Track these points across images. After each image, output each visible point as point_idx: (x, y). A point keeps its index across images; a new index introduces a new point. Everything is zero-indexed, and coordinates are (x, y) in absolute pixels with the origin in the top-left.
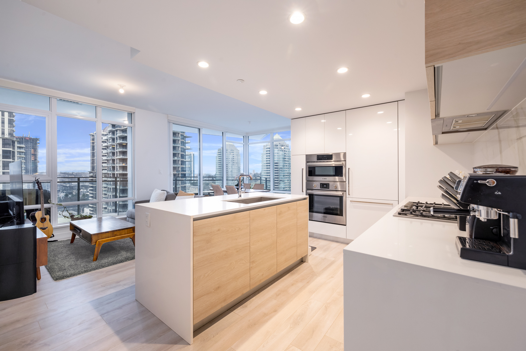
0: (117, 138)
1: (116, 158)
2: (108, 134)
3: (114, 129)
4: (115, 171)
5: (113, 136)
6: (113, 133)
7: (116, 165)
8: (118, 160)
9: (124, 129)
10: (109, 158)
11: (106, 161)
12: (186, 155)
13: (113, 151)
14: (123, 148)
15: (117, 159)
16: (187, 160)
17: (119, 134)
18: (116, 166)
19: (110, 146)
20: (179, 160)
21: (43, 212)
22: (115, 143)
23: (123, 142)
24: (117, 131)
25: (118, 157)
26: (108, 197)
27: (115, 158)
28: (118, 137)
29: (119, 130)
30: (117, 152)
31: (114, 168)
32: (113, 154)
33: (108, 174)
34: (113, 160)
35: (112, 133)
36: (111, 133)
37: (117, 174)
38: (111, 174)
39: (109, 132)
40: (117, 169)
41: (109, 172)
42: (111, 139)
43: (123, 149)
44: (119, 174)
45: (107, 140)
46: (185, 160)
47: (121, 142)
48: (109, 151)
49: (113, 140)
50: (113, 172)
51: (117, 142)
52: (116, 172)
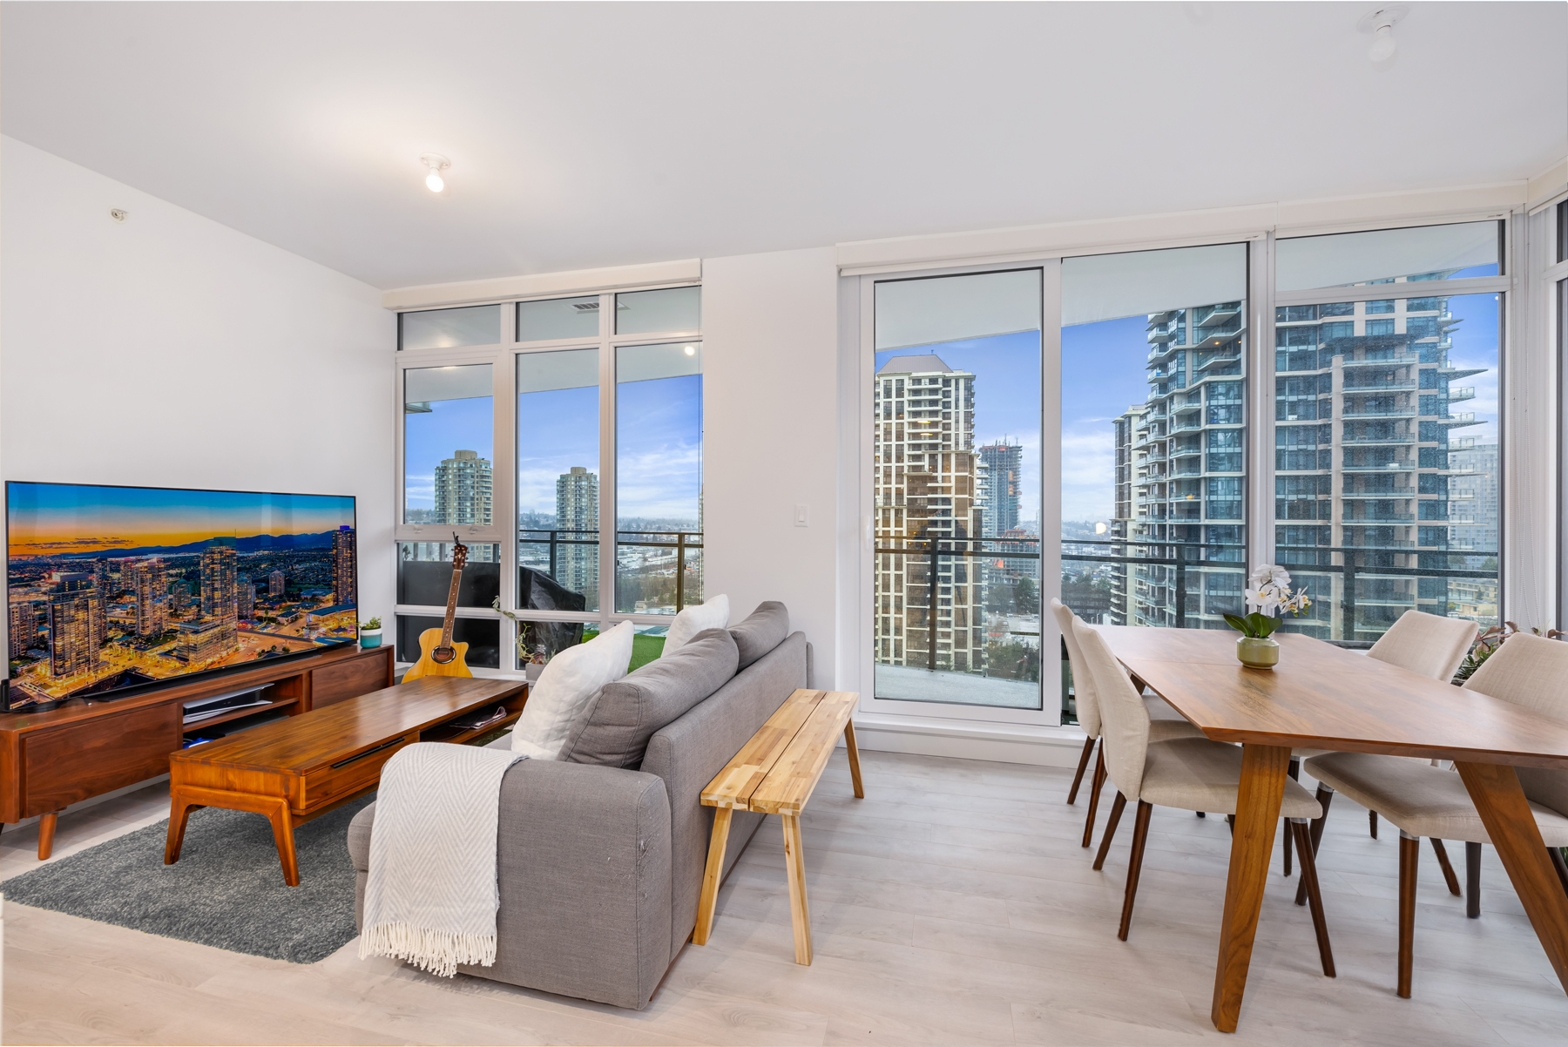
0: (1172, 420)
1: (1169, 479)
2: (1149, 413)
3: (1164, 396)
4: (1167, 517)
5: (1162, 417)
6: (1161, 405)
7: (1168, 501)
8: (1174, 486)
9: (1193, 389)
10: (1150, 481)
11: (1145, 491)
12: (1447, 451)
13: (1161, 459)
14: (1189, 449)
15: (1171, 483)
16: (1451, 471)
17: (1178, 406)
18: (1170, 503)
19: (1154, 446)
20: (1408, 474)
21: (445, 632)
22: (1168, 435)
23: (1189, 429)
24: (1171, 398)
25: (1176, 476)
26: (1148, 593)
27: (1166, 479)
28: (1175, 417)
29: (1177, 394)
30: (1171, 461)
31: (1162, 509)
32: (1162, 467)
33: (1149, 525)
34: (1162, 486)
35: (1159, 409)
36: (1157, 409)
37: (1171, 526)
38: (1156, 526)
39: (1153, 407)
40: (1171, 512)
41: (1150, 521)
42: (1157, 425)
43: (1187, 451)
44: (1176, 525)
45: (1147, 429)
46: (1441, 472)
47: (1183, 429)
48: (1150, 459)
49: (1162, 426)
50: (1162, 522)
51: (1173, 432)
52: (1169, 522)
